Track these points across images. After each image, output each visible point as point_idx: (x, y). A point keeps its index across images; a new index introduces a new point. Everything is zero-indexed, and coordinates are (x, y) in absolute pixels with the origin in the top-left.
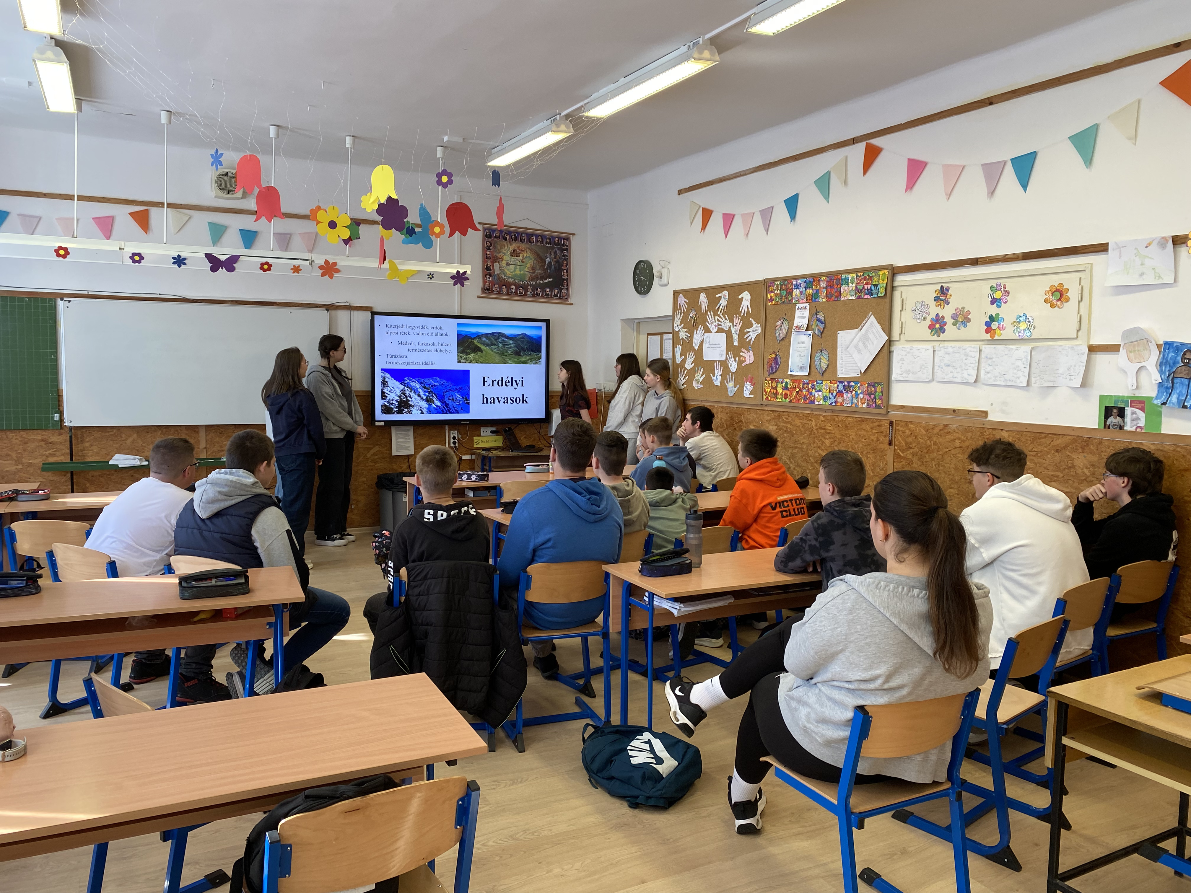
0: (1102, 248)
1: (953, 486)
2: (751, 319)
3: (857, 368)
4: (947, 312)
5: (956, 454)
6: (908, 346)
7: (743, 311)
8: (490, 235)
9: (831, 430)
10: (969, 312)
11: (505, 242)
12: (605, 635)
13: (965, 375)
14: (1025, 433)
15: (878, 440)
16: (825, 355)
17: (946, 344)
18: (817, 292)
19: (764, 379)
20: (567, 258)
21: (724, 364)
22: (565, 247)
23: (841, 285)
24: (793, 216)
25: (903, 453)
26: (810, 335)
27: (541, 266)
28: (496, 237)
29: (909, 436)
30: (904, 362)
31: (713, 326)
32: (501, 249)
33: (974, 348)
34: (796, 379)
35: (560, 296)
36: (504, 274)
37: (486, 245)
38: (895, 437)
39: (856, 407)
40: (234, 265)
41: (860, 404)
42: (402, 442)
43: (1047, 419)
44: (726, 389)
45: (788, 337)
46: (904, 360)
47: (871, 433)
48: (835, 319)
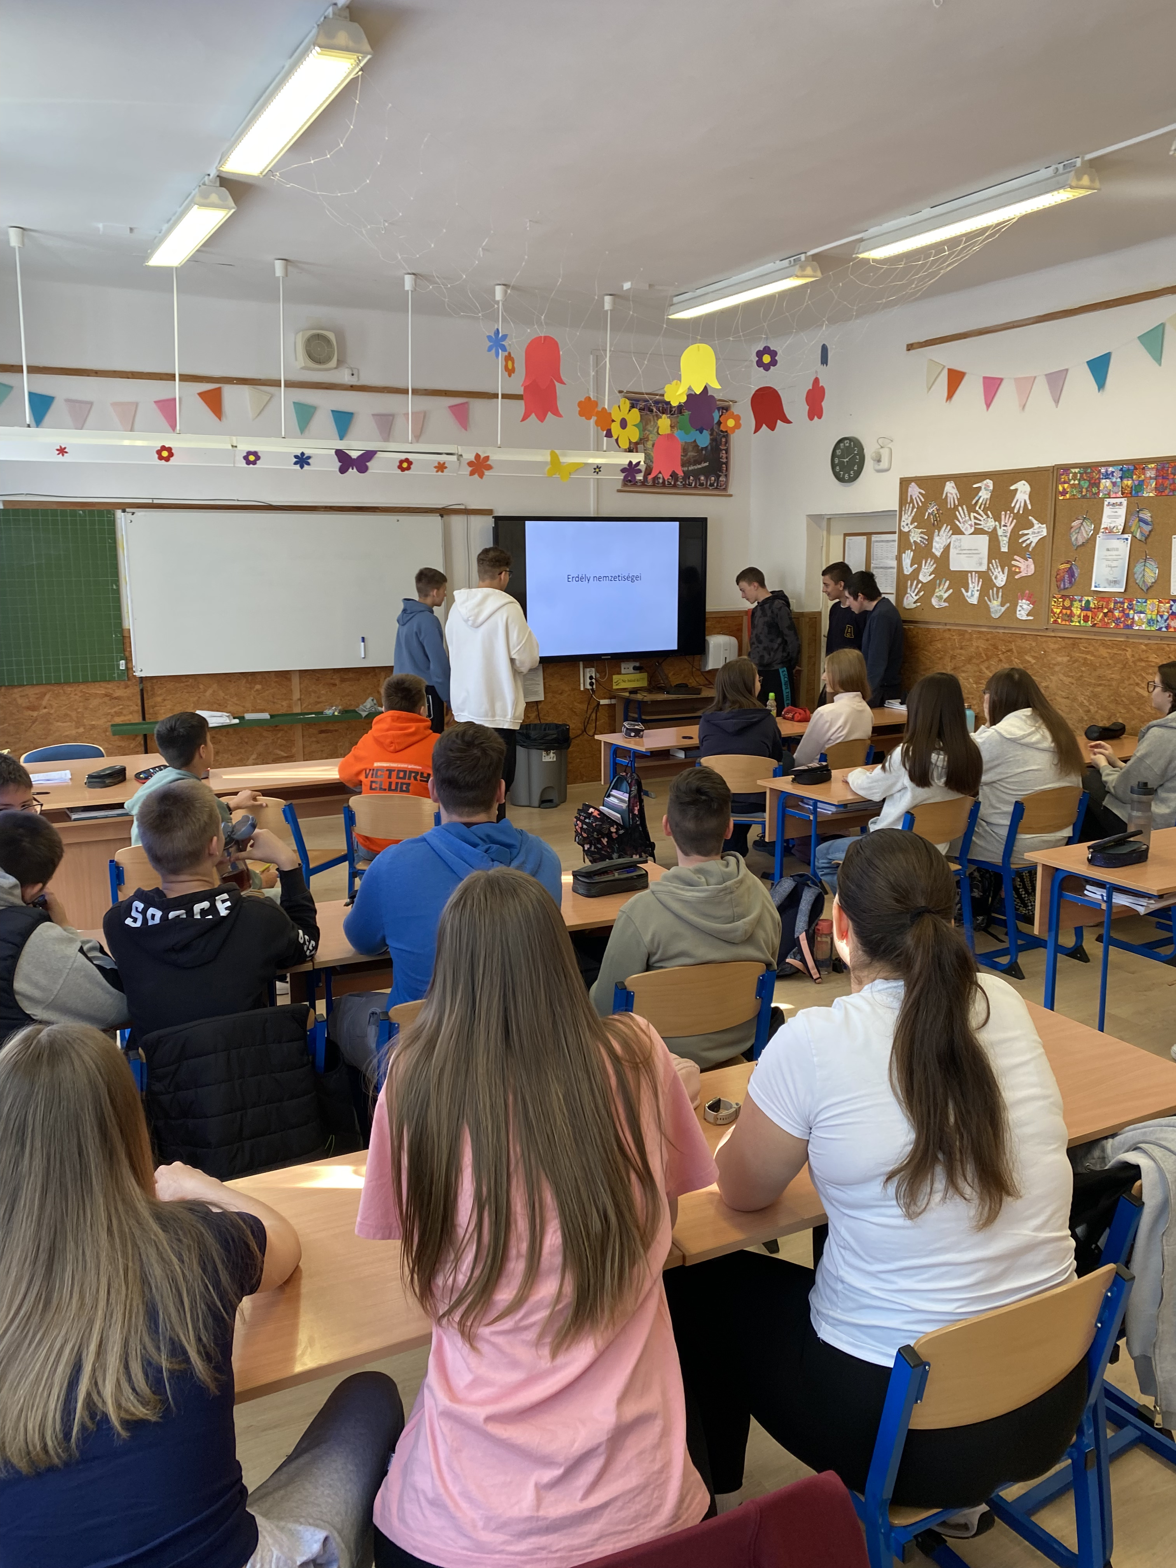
2: (1030, 518)
7: (1017, 506)
16: (1152, 566)
18: (1141, 483)
19: (1051, 596)
20: (726, 434)
21: (984, 576)
24: (1101, 384)
28: (640, 409)
31: (967, 525)
32: (645, 425)
34: (1102, 597)
35: (718, 485)
40: (368, 464)
44: (988, 608)
45: (1091, 541)
48: (1168, 520)
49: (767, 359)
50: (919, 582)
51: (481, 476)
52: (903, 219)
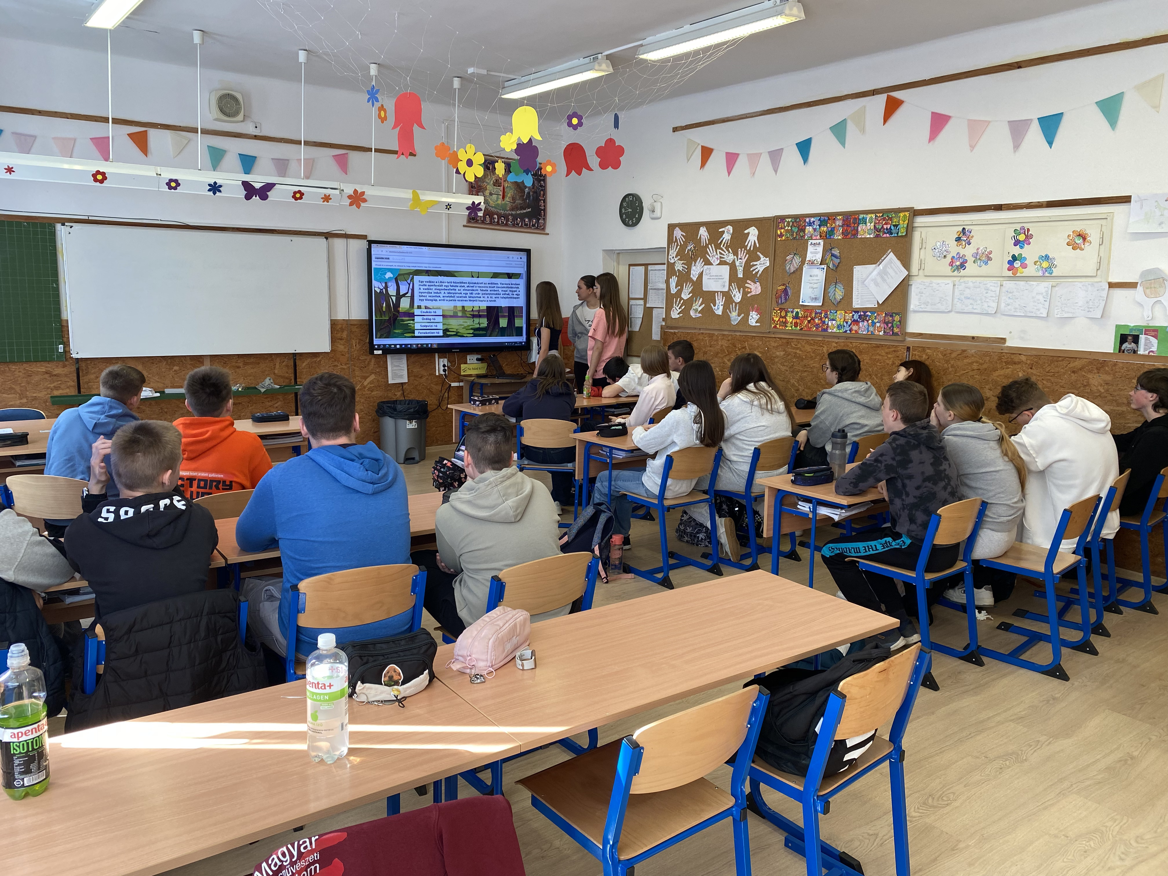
0: (1126, 200)
2: (758, 253)
3: (874, 299)
4: (968, 252)
5: (973, 376)
6: (928, 280)
7: (749, 245)
10: (991, 252)
11: (488, 172)
13: (985, 307)
14: (1043, 357)
16: (840, 287)
17: (966, 279)
18: (833, 230)
19: (772, 308)
20: (544, 189)
21: (727, 295)
22: (542, 178)
23: (859, 224)
24: (805, 158)
26: (824, 269)
27: (520, 196)
30: (922, 295)
31: (714, 258)
32: (484, 178)
33: (994, 283)
34: (808, 309)
35: (538, 226)
36: (487, 204)
39: (872, 334)
40: (268, 193)
41: (876, 331)
42: (397, 370)
43: (1064, 345)
44: (729, 318)
45: (799, 270)
46: (922, 293)
47: (886, 358)
48: (851, 255)
49: (575, 121)
50: (681, 299)
51: (358, 207)
52: (671, 31)
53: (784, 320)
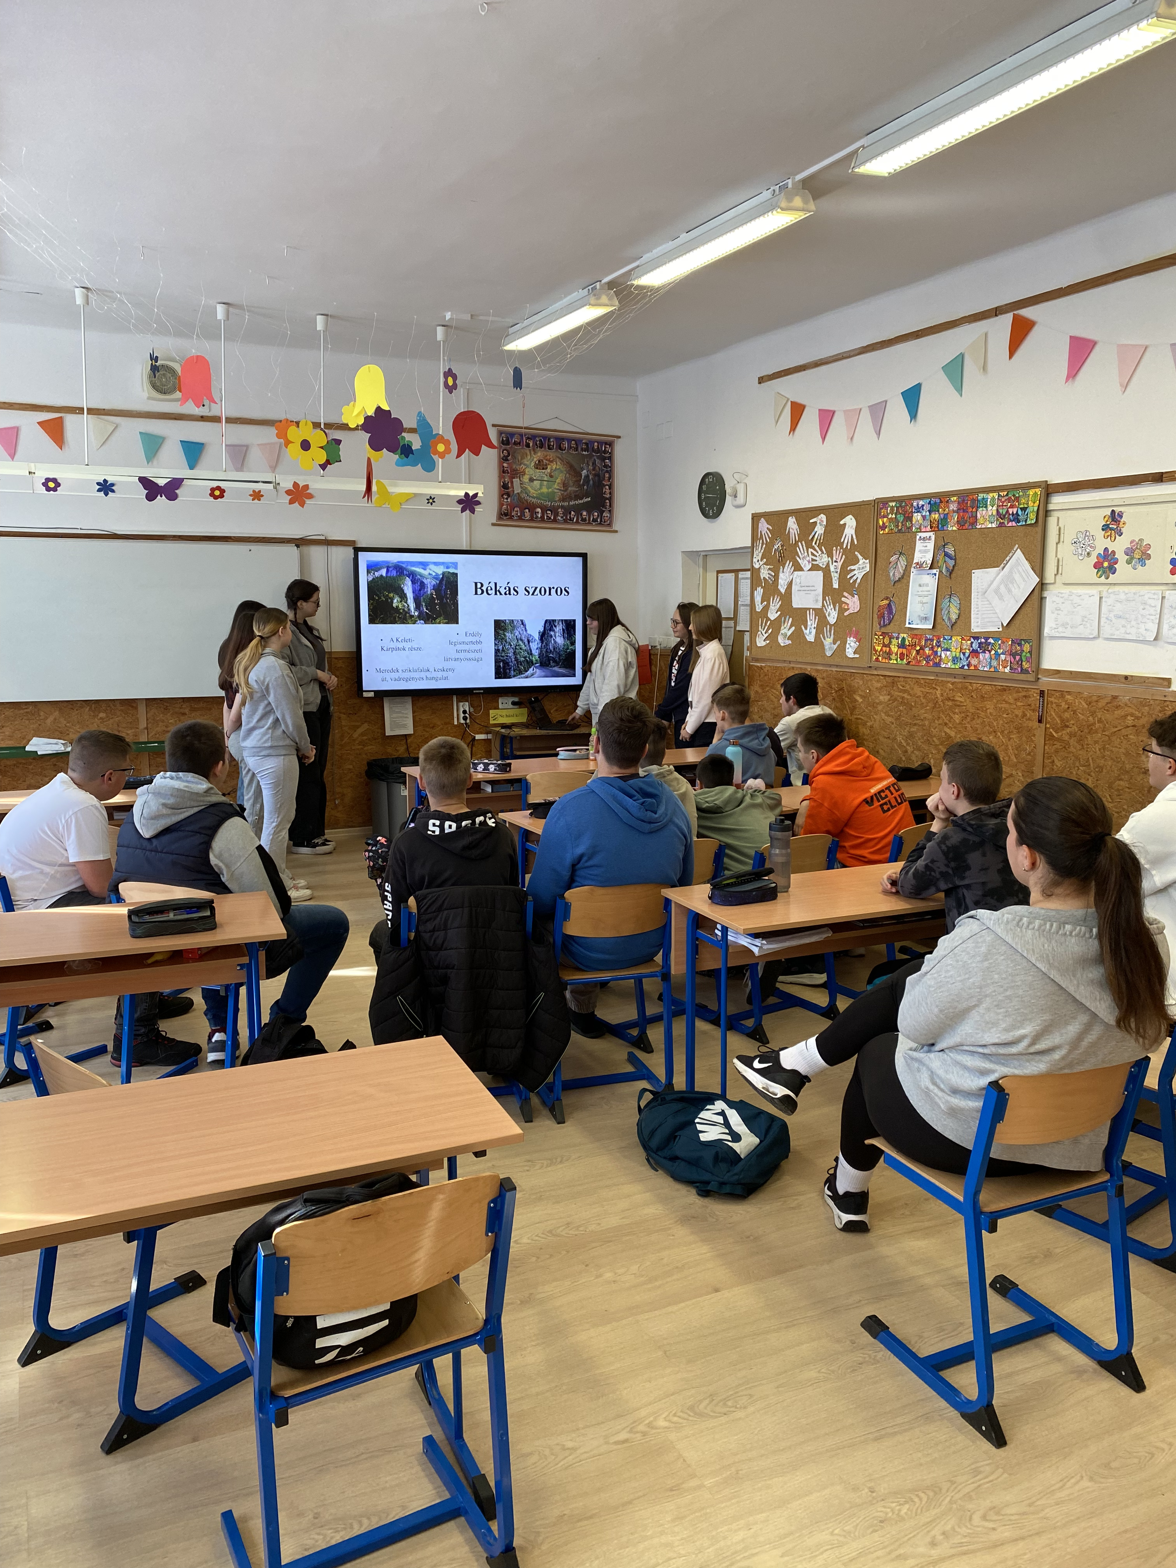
1: (1123, 777)
2: (856, 553)
3: (996, 619)
4: (1119, 546)
5: (1127, 735)
6: (1066, 590)
8: (508, 440)
9: (961, 702)
10: (1149, 546)
11: (527, 450)
12: (666, 976)
13: (1142, 631)
15: (1024, 715)
16: (955, 601)
17: (1117, 588)
18: (946, 516)
19: (874, 633)
20: (610, 470)
21: (820, 614)
22: (607, 455)
23: (978, 507)
24: (913, 414)
25: (1057, 733)
26: (935, 574)
27: (575, 481)
28: (515, 443)
29: (1065, 711)
30: (1060, 612)
32: (522, 459)
33: (1154, 594)
34: (915, 634)
35: (601, 521)
36: (526, 493)
37: (502, 455)
38: (1047, 712)
39: (996, 671)
40: (176, 491)
41: (1001, 667)
42: (398, 718)
44: (823, 646)
45: (906, 577)
46: (1060, 610)
47: (1015, 706)
48: (969, 554)
50: (768, 619)
53: (888, 649)
